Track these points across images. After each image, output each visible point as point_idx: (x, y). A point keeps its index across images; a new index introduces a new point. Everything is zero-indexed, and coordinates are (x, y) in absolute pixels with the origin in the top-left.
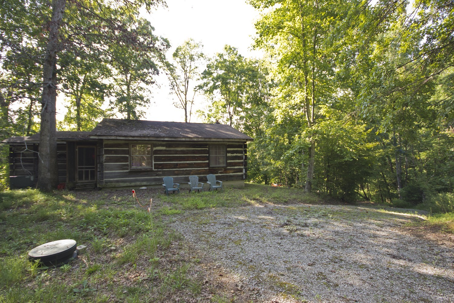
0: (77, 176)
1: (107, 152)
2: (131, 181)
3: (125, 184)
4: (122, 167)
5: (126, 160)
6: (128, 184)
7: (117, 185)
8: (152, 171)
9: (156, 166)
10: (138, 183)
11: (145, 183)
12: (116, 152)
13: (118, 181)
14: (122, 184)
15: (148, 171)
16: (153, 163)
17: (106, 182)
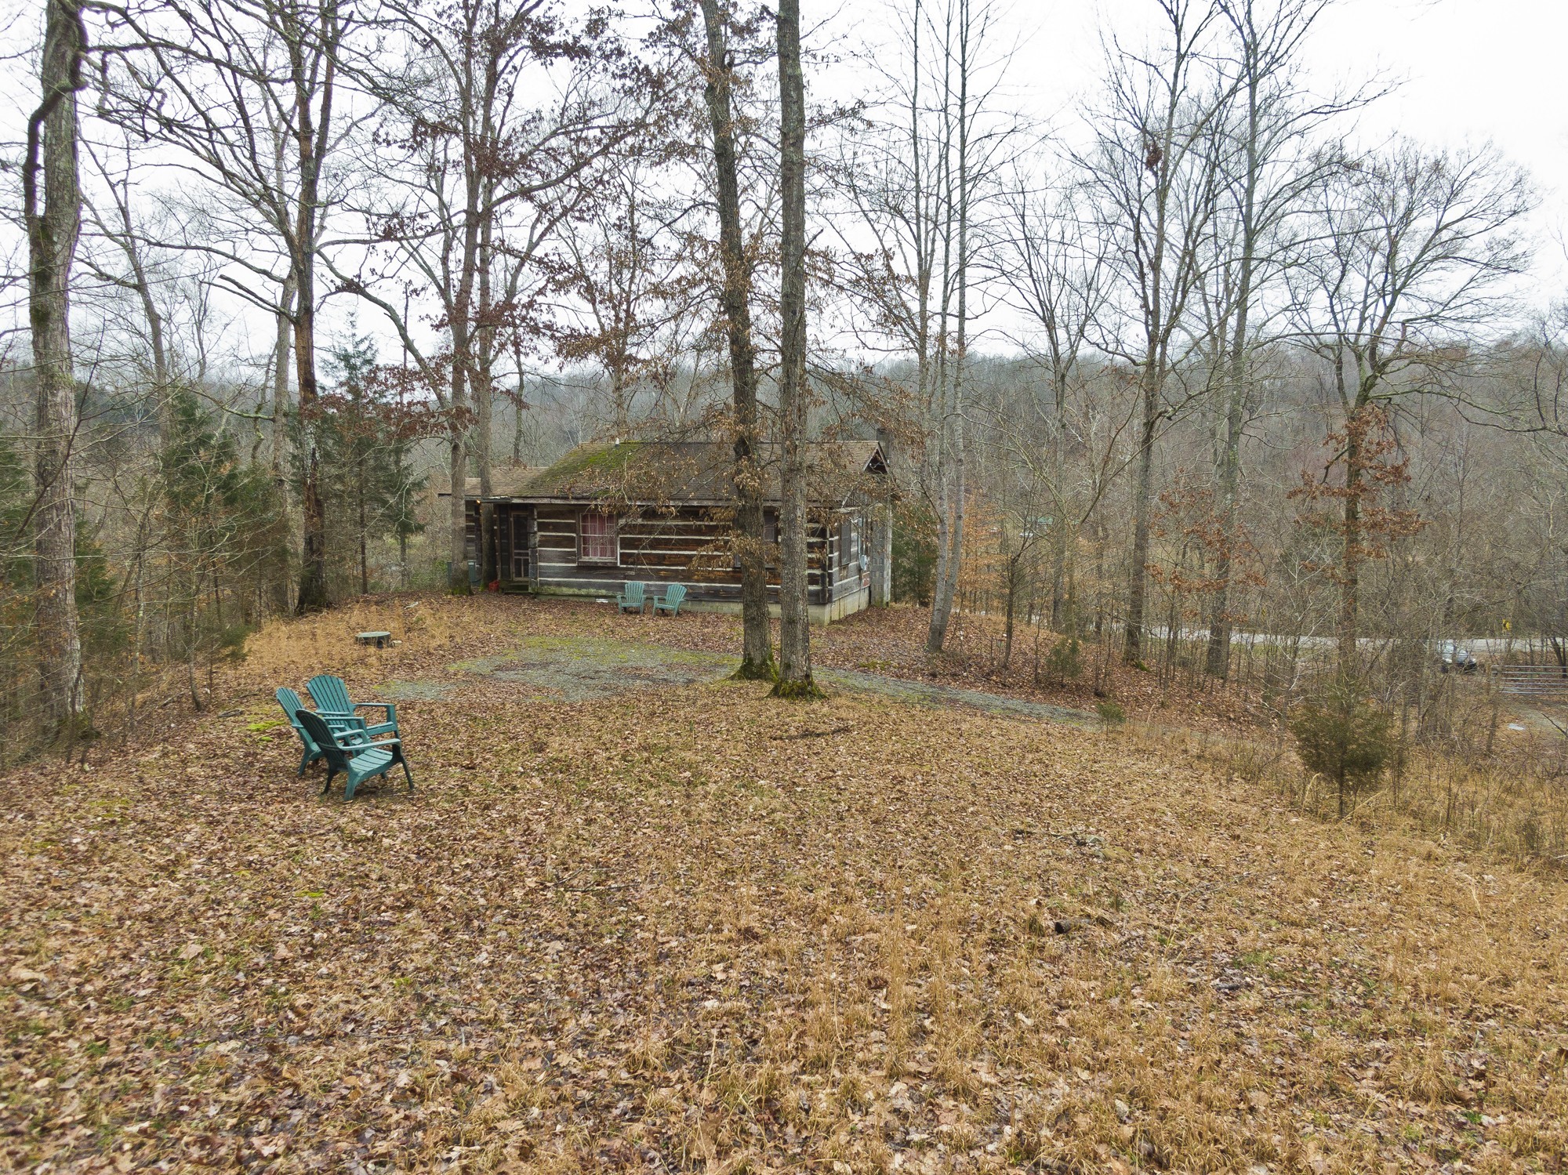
0: (513, 569)
1: (543, 527)
2: (580, 586)
3: (570, 591)
4: (565, 558)
5: (570, 542)
6: (576, 591)
7: (558, 590)
8: (617, 568)
9: (625, 558)
10: (592, 591)
11: (603, 592)
12: (556, 527)
13: (559, 584)
14: (566, 590)
15: (609, 568)
16: (619, 551)
17: (542, 584)
